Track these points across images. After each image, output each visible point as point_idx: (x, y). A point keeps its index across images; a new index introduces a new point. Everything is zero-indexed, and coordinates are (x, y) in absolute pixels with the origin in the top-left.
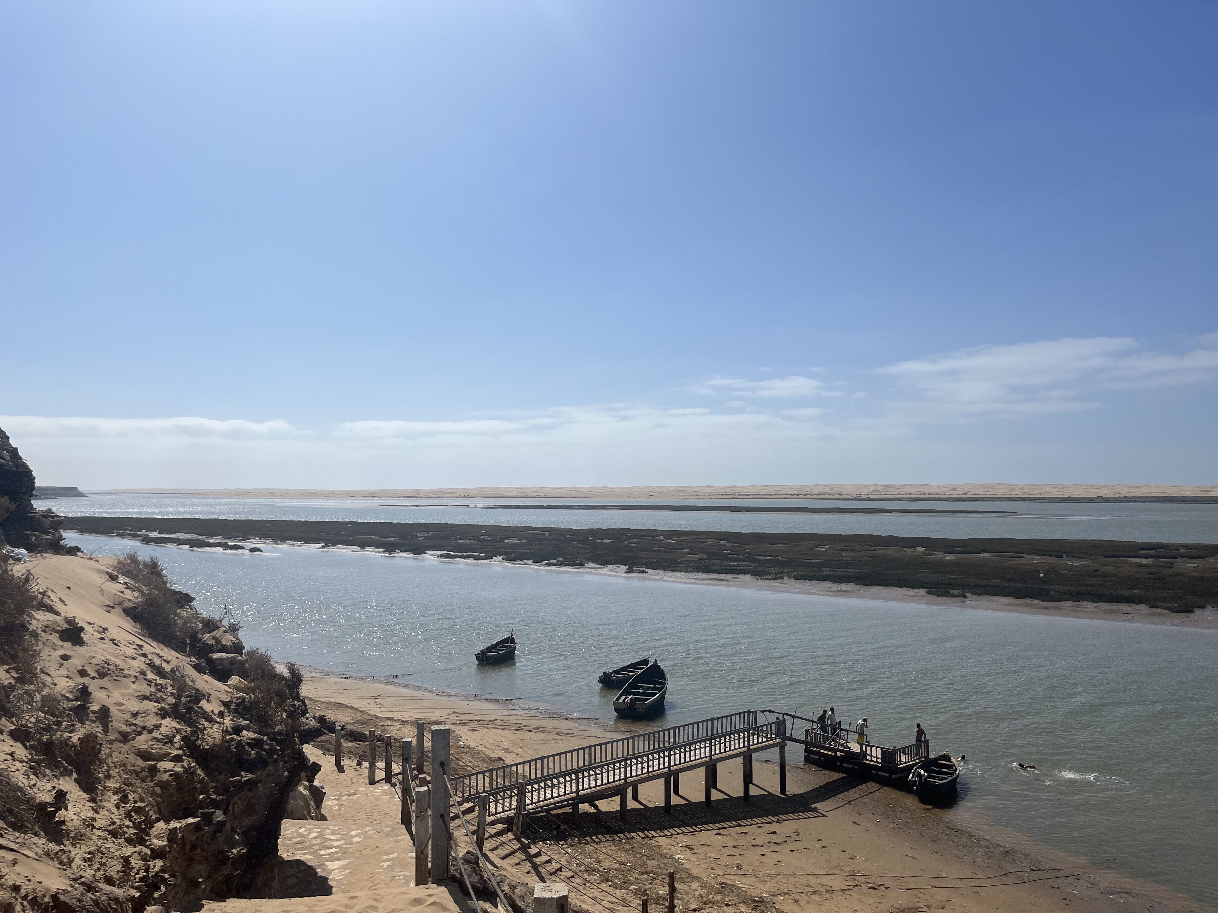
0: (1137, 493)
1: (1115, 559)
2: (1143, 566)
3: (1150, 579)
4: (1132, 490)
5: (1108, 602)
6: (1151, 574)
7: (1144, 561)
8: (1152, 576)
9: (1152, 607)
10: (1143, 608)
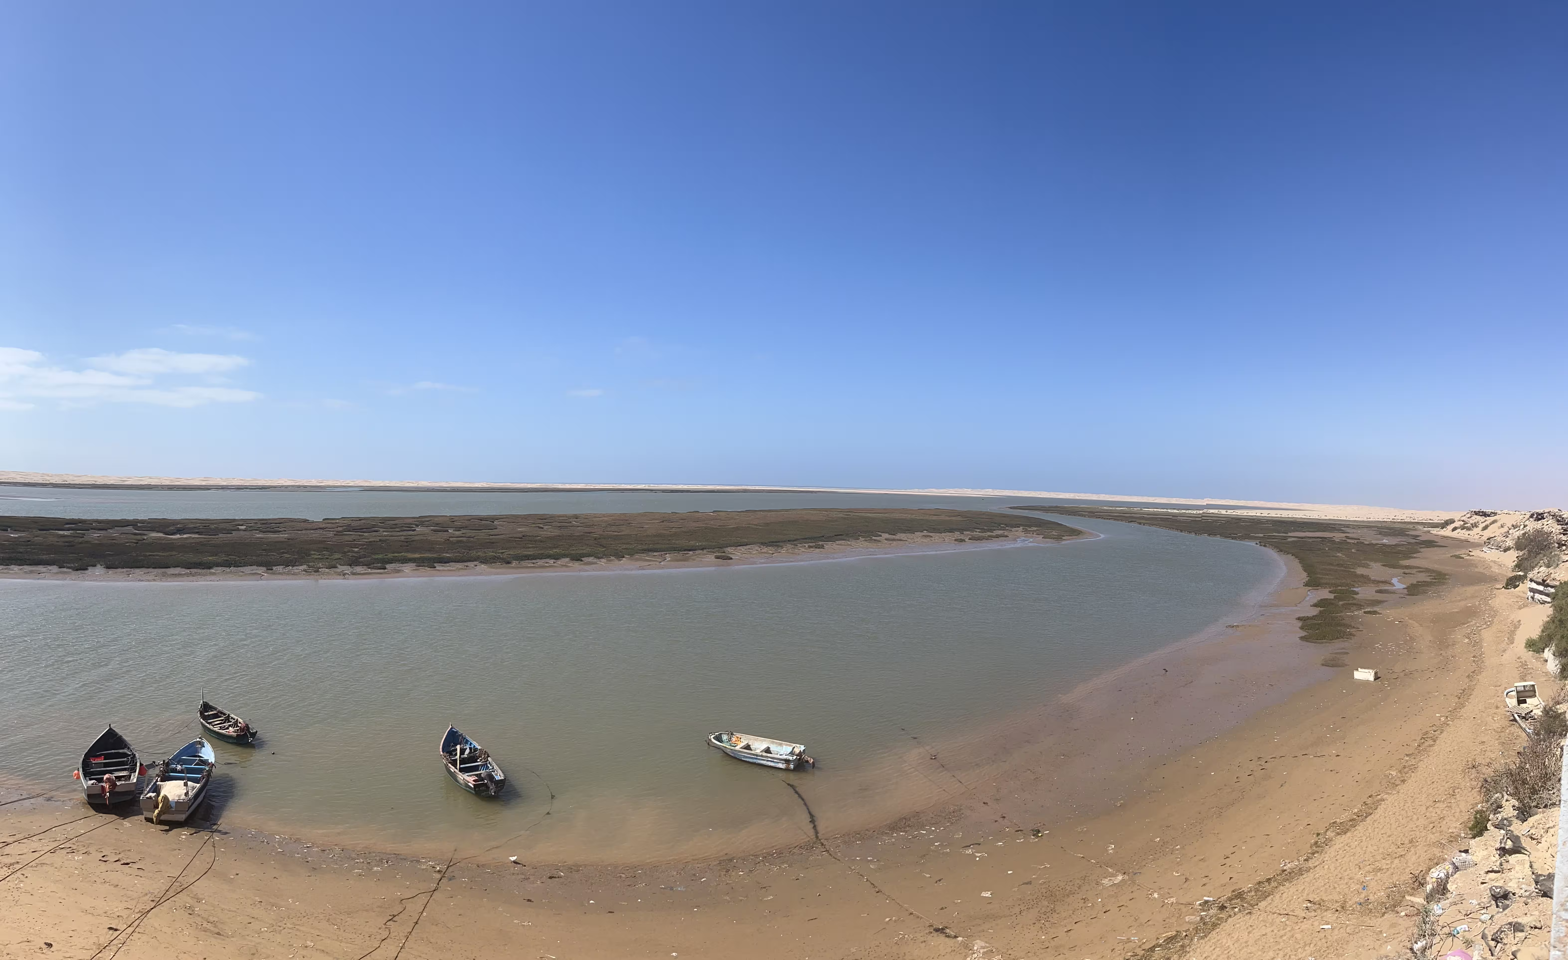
0: (78, 481)
1: (45, 532)
2: (64, 536)
3: (65, 546)
4: (75, 479)
5: (30, 565)
6: (67, 542)
7: (66, 533)
8: (67, 544)
9: (60, 568)
10: (55, 569)
